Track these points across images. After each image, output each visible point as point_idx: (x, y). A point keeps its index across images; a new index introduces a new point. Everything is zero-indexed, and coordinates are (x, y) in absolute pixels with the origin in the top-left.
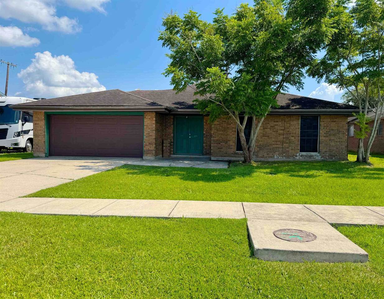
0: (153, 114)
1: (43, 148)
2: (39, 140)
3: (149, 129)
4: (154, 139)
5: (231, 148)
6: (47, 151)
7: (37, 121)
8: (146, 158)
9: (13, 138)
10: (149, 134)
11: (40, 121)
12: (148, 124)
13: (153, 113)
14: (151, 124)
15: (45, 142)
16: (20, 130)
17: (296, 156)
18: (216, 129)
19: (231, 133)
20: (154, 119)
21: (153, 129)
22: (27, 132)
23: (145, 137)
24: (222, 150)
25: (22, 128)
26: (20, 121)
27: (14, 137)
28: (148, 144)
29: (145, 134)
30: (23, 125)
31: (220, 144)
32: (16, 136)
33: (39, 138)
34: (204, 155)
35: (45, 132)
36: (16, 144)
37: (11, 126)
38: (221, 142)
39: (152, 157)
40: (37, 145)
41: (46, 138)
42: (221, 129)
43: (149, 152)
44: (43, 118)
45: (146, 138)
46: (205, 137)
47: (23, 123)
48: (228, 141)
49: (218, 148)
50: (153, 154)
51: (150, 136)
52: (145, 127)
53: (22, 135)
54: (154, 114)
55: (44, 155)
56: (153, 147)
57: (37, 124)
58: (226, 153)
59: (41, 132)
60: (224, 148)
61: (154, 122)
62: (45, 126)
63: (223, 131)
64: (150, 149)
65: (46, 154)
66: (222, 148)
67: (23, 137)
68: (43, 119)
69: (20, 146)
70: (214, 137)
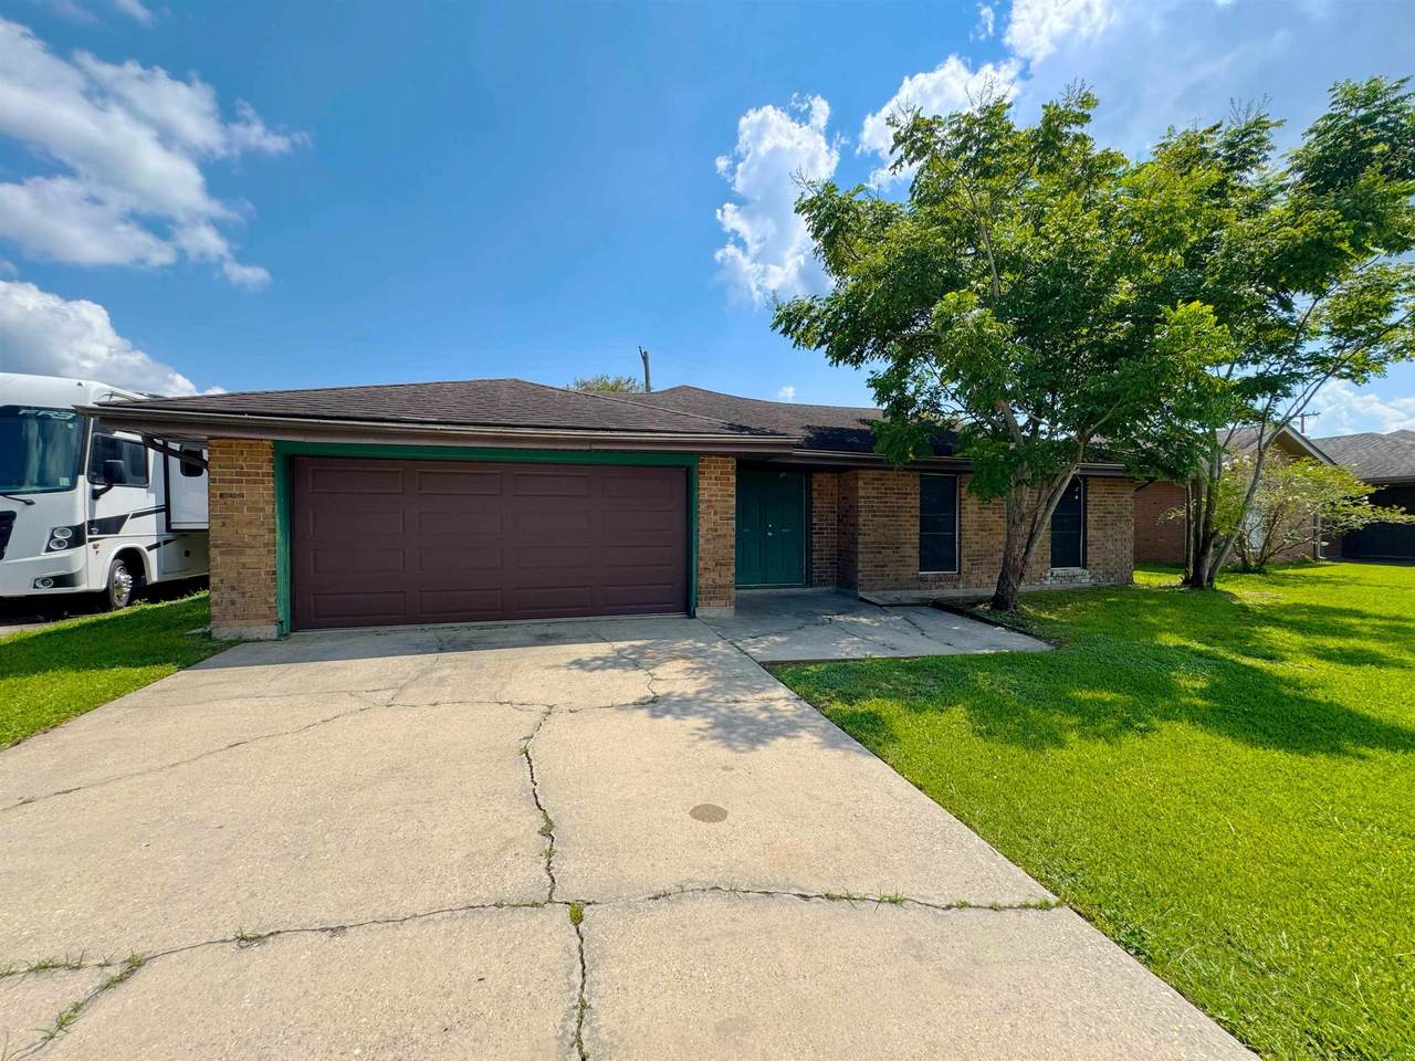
0: (729, 462)
1: (267, 602)
2: (244, 565)
3: (715, 513)
4: (731, 547)
5: (909, 566)
6: (283, 613)
7: (232, 481)
8: (706, 614)
9: (45, 556)
10: (716, 530)
11: (247, 481)
12: (713, 495)
13: (730, 459)
14: (722, 496)
15: (274, 573)
16: (81, 518)
17: (1046, 578)
18: (870, 511)
19: (907, 521)
20: (733, 479)
21: (727, 513)
22: (112, 526)
23: (701, 541)
24: (887, 571)
25: (92, 510)
26: (82, 480)
27: (49, 550)
28: (711, 564)
29: (703, 531)
30: (96, 495)
31: (880, 553)
32: (59, 543)
33: (244, 559)
34: (816, 585)
35: (274, 531)
36: (61, 581)
37: (30, 503)
38: (884, 548)
39: (725, 610)
40: (233, 588)
41: (279, 559)
42: (883, 511)
43: (716, 592)
44: (267, 468)
45: (706, 547)
46: (816, 533)
47: (98, 487)
48: (902, 543)
49: (877, 566)
50: (729, 598)
51: (719, 536)
52: (703, 507)
53: (91, 540)
54: (731, 465)
55: (272, 631)
56: (729, 575)
57: (231, 496)
58: (896, 580)
59: (254, 531)
60: (891, 564)
61: (733, 490)
62: (276, 507)
63: (888, 516)
64: (718, 581)
65: (281, 623)
66: (885, 566)
67: (95, 547)
68: (268, 474)
69: (82, 588)
70: (865, 534)
